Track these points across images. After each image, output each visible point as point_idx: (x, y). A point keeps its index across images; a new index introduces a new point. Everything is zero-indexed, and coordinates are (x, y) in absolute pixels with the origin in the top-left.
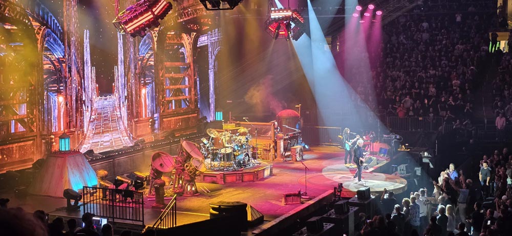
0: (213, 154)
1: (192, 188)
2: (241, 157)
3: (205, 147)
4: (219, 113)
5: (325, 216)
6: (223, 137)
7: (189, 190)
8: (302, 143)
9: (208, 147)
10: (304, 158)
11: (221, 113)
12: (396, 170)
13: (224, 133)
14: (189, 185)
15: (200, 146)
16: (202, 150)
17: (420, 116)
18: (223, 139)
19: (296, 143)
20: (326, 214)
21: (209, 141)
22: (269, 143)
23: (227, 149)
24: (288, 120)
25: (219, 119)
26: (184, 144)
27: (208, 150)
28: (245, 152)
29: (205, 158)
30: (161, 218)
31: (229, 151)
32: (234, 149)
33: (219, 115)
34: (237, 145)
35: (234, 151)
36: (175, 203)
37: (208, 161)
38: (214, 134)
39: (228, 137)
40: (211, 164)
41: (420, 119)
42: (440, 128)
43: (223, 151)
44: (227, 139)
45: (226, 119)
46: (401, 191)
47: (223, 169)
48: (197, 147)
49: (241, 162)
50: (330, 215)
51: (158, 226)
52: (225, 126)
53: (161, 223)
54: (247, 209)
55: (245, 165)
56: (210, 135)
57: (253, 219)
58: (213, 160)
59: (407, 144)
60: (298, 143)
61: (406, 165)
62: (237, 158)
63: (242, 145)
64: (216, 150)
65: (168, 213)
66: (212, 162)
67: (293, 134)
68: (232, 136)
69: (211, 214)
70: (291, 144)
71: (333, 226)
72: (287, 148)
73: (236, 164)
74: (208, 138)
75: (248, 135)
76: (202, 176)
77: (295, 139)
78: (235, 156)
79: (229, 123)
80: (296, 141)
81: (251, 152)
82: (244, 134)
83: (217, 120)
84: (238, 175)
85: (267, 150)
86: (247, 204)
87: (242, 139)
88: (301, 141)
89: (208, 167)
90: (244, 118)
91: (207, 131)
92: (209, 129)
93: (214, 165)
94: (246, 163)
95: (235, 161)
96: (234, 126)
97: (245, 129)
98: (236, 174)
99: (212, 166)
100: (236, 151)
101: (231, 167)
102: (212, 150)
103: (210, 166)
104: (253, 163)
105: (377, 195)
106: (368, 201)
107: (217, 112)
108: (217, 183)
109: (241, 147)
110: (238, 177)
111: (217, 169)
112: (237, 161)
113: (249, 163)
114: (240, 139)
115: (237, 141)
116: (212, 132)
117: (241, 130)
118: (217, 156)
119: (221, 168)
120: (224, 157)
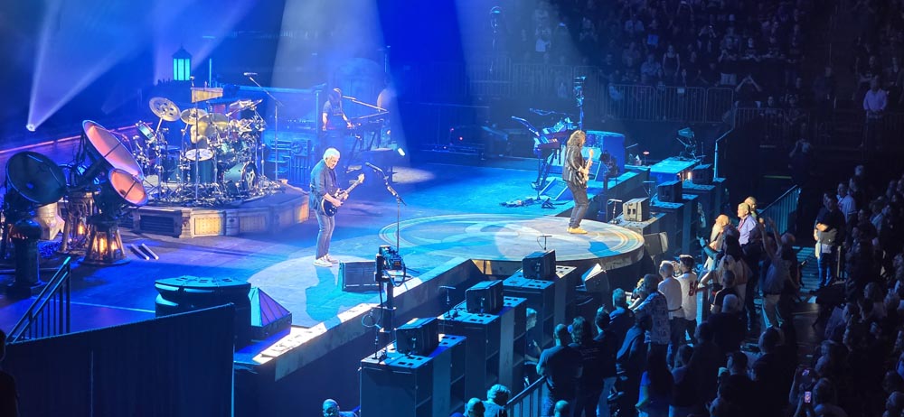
0: (164, 163)
1: (109, 244)
2: (236, 172)
3: (144, 145)
4: (181, 62)
5: (441, 317)
7: (102, 249)
8: (390, 143)
9: (152, 145)
10: (394, 179)
11: (188, 62)
12: (620, 211)
13: (193, 111)
14: (103, 236)
15: (133, 141)
16: (138, 153)
17: (682, 85)
18: (190, 126)
19: (375, 142)
20: (446, 314)
21: (155, 130)
22: (306, 139)
23: (200, 150)
24: (356, 84)
25: (181, 78)
26: (91, 132)
27: (152, 154)
29: (148, 171)
30: (30, 314)
31: (206, 154)
32: (220, 151)
33: (181, 68)
34: (226, 142)
35: (218, 157)
36: (67, 280)
37: (153, 180)
38: (168, 112)
40: (159, 187)
41: (681, 91)
42: (726, 115)
43: (191, 155)
45: (200, 77)
46: (629, 262)
47: (191, 201)
48: (126, 144)
49: (237, 184)
50: (456, 315)
51: (23, 334)
52: (198, 95)
53: (29, 326)
54: (250, 296)
55: (246, 194)
56: (159, 115)
57: (266, 323)
58: (165, 178)
59: (646, 153)
60: (379, 142)
61: (643, 200)
62: (225, 175)
63: (240, 141)
64: (172, 152)
65: (48, 302)
66: (163, 184)
67: (369, 119)
69: (160, 308)
70: (362, 143)
71: (463, 342)
72: (351, 154)
73: (222, 188)
74: (153, 120)
75: (256, 117)
76: (137, 218)
77: (373, 133)
78: (222, 168)
79: (208, 87)
80: (376, 137)
81: (263, 161)
82: (247, 114)
83: (176, 78)
84: (228, 215)
85: (301, 157)
86: (250, 284)
87: (242, 126)
88: (389, 139)
89: (152, 196)
90: (245, 74)
91: (152, 102)
92: (156, 99)
93: (168, 191)
94: (250, 187)
95: (221, 183)
96: (221, 95)
97: (249, 103)
98: (225, 213)
99: (162, 193)
100: (224, 156)
101: (211, 197)
102: (163, 152)
103: (157, 192)
104: (267, 189)
105: (572, 269)
106: (549, 283)
107: (175, 61)
108: (174, 237)
109: (237, 146)
110: (228, 223)
111: (176, 200)
112: (225, 181)
113: (256, 187)
114: (233, 127)
115: (227, 132)
116: (163, 106)
117: (239, 104)
118: (175, 167)
119: (185, 199)
120: (192, 171)
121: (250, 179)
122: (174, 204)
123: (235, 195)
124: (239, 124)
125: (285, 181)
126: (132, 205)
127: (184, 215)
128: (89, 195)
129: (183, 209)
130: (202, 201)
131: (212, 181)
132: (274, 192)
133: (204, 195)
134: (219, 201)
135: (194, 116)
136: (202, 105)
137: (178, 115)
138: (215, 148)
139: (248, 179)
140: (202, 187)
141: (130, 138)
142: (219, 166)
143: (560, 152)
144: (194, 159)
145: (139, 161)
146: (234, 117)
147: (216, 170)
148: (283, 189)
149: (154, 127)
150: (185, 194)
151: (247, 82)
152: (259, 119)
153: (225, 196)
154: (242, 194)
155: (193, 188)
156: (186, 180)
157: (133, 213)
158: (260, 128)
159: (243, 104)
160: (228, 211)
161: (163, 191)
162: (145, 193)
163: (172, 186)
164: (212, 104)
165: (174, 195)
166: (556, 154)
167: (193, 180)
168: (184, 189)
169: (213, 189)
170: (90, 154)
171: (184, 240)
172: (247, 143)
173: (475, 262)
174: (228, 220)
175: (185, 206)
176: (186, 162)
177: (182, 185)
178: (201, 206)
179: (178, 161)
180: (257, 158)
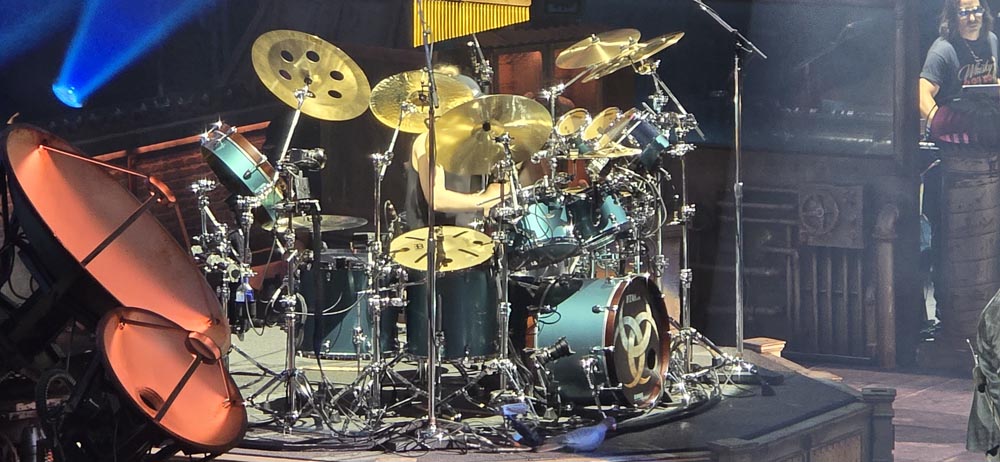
0: (309, 282)
2: (583, 316)
6: (408, 121)
9: (262, 214)
13: (417, 81)
16: (212, 245)
18: (406, 139)
21: (273, 156)
23: (446, 231)
27: (260, 246)
28: (624, 267)
29: (238, 318)
31: (467, 250)
32: (519, 234)
34: (544, 199)
35: (514, 257)
38: (322, 87)
40: (288, 377)
43: (408, 250)
44: (453, 133)
49: (586, 363)
52: (436, 17)
58: (312, 337)
62: (540, 325)
63: (596, 196)
66: (305, 363)
68: (501, 114)
73: (528, 377)
75: (659, 100)
78: (530, 301)
81: (685, 272)
85: (836, 254)
87: (603, 138)
89: (262, 407)
91: (261, 52)
92: (276, 37)
93: (324, 391)
95: (526, 358)
96: (524, 16)
97: (630, 46)
99: (302, 399)
100: (535, 253)
101: (486, 414)
102: (306, 240)
103: (280, 393)
104: (704, 380)
109: (586, 213)
111: (357, 424)
112: (540, 351)
113: (661, 371)
114: (573, 141)
115: (546, 160)
116: (302, 63)
117: (590, 52)
118: (349, 300)
119: (388, 422)
120: (412, 313)
121: (637, 341)
123: (579, 404)
124: (591, 128)
125: (774, 348)
126: (197, 448)
128: (25, 408)
130: (451, 429)
131: (491, 352)
132: (728, 390)
133: (460, 404)
134: (518, 427)
135: (423, 99)
136: (454, 52)
137: (360, 98)
138: (502, 222)
139: (627, 342)
140: (453, 372)
142: (517, 293)
144: (423, 266)
145: (215, 278)
147: (505, 308)
148: (763, 381)
149: (269, 144)
150: (387, 399)
152: (669, 107)
153: (539, 409)
154: (606, 399)
155: (418, 379)
156: (392, 345)
158: (673, 141)
159: (606, 52)
161: (305, 390)
162: (236, 401)
163: (340, 372)
164: (489, 52)
165: (347, 403)
167: (417, 348)
168: (385, 381)
169: (492, 381)
170: (28, 254)
172: (627, 203)
175: (388, 448)
176: (392, 278)
177: (377, 366)
178: (450, 446)
179: (360, 275)
180: (662, 261)
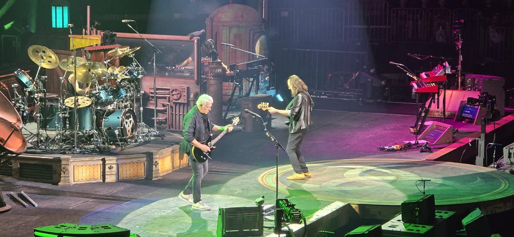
0: (43, 111)
2: (115, 119)
4: (59, 9)
6: (69, 68)
8: (268, 89)
9: (31, 93)
11: (66, 9)
12: (500, 155)
13: (72, 58)
15: (11, 89)
16: (17, 101)
19: (254, 88)
21: (33, 78)
22: (185, 86)
23: (79, 97)
24: (234, 31)
25: (60, 26)
27: (31, 101)
28: (126, 107)
29: (24, 120)
31: (84, 102)
32: (98, 98)
33: (59, 16)
34: (104, 89)
35: (97, 104)
37: (32, 127)
38: (46, 60)
39: (84, 66)
40: (38, 135)
43: (69, 102)
44: (81, 72)
47: (70, 149)
49: (117, 132)
52: (76, 42)
55: (125, 140)
56: (37, 62)
58: (44, 125)
60: (258, 88)
62: (104, 122)
63: (118, 89)
64: (51, 100)
66: (42, 132)
67: (248, 65)
68: (94, 67)
70: (241, 89)
72: (230, 100)
73: (101, 135)
74: (32, 69)
75: (134, 64)
76: (16, 165)
77: (252, 79)
78: (101, 115)
79: (86, 34)
80: (255, 83)
81: (142, 109)
82: (125, 61)
83: (54, 26)
84: (107, 162)
85: (180, 104)
86: (129, 231)
87: (119, 73)
88: (267, 85)
89: (31, 143)
90: (123, 21)
91: (30, 50)
92: (34, 47)
93: (47, 138)
94: (129, 134)
95: (100, 130)
96: (100, 42)
97: (127, 50)
98: (104, 160)
99: (41, 141)
100: (102, 103)
101: (90, 144)
102: (41, 100)
103: (36, 139)
104: (147, 136)
105: (451, 213)
106: (429, 228)
107: (53, 8)
108: (53, 184)
109: (116, 93)
110: (107, 170)
111: (55, 147)
112: (104, 129)
113: (135, 133)
114: (112, 74)
115: (105, 79)
116: (41, 54)
117: (116, 51)
118: (54, 115)
119: (64, 147)
120: (71, 119)
122: (52, 152)
123: (114, 142)
124: (117, 71)
126: (12, 153)
127: (63, 162)
129: (62, 156)
130: (81, 148)
131: (91, 128)
132: (152, 138)
133: (83, 142)
134: (98, 148)
135: (73, 63)
136: (80, 52)
137: (56, 63)
138: (94, 95)
139: (126, 126)
140: (81, 134)
141: (9, 86)
142: (98, 113)
143: (439, 96)
144: (73, 106)
145: (18, 109)
146: (112, 64)
147: (95, 117)
149: (32, 75)
150: (64, 141)
151: (125, 29)
152: (137, 66)
153: (104, 143)
154: (121, 141)
155: (72, 135)
156: (65, 126)
157: (12, 161)
158: (138, 74)
159: (120, 51)
160: (107, 158)
161: (42, 139)
162: (24, 142)
163: (52, 134)
164: (90, 52)
165: (53, 141)
166: (434, 98)
167: (72, 127)
168: (63, 136)
169: (91, 136)
171: (64, 187)
172: (126, 90)
173: (354, 206)
174: (107, 167)
175: (64, 153)
176: (65, 109)
177: (61, 132)
178: (80, 153)
179: (57, 108)
180: (135, 105)
